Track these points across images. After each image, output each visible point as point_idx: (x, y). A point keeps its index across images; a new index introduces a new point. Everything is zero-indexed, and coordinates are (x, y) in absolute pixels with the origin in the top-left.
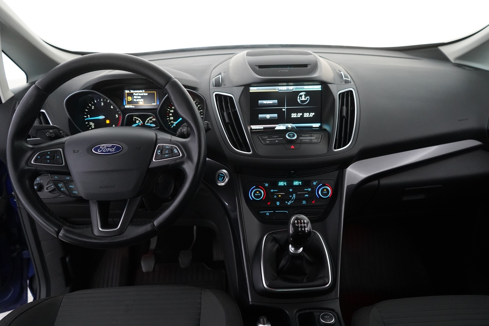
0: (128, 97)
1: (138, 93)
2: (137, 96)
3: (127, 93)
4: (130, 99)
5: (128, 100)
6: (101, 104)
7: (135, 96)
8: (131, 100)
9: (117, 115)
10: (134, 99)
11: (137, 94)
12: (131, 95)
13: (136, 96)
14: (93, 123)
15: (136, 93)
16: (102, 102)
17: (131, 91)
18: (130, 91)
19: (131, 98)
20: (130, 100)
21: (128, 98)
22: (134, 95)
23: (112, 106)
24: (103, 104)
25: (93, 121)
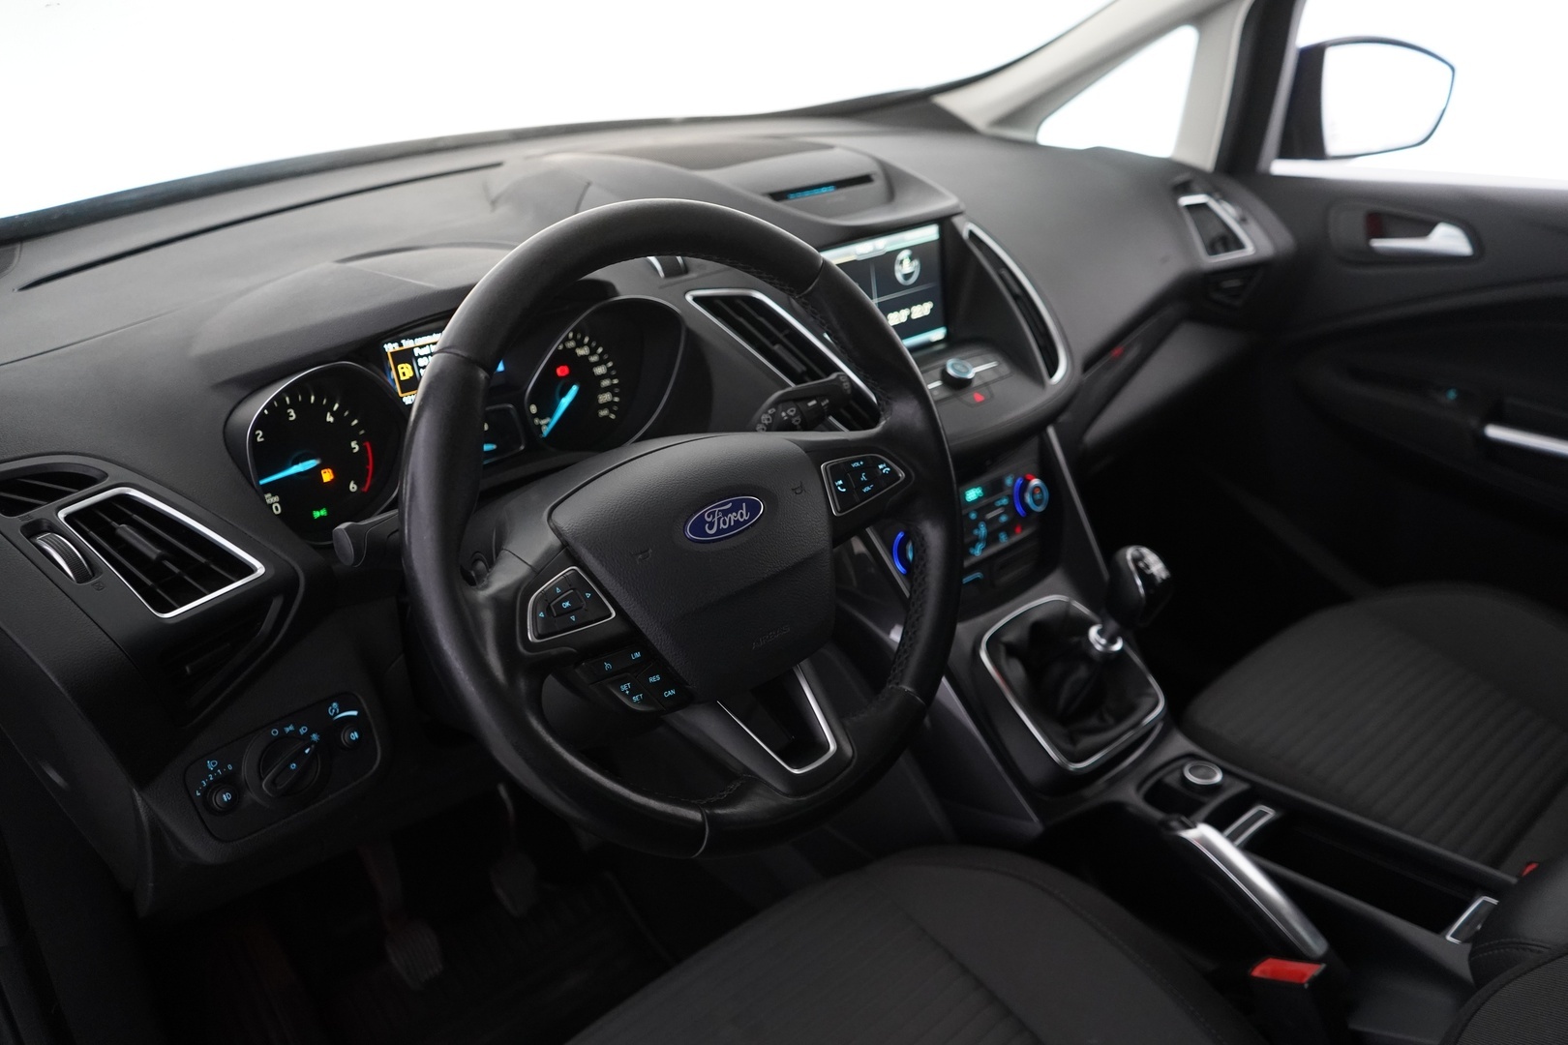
0: (399, 367)
1: (429, 345)
2: (427, 356)
3: (392, 353)
4: (406, 371)
5: (402, 378)
6: (289, 415)
7: (422, 357)
8: (411, 374)
9: (354, 444)
10: (419, 368)
11: (426, 351)
12: (407, 356)
13: (425, 358)
14: (273, 495)
15: (421, 347)
16: (290, 407)
17: (403, 341)
18: (401, 345)
19: (409, 366)
20: (407, 377)
21: (401, 372)
22: (416, 355)
23: (329, 414)
24: (295, 413)
25: (272, 488)
